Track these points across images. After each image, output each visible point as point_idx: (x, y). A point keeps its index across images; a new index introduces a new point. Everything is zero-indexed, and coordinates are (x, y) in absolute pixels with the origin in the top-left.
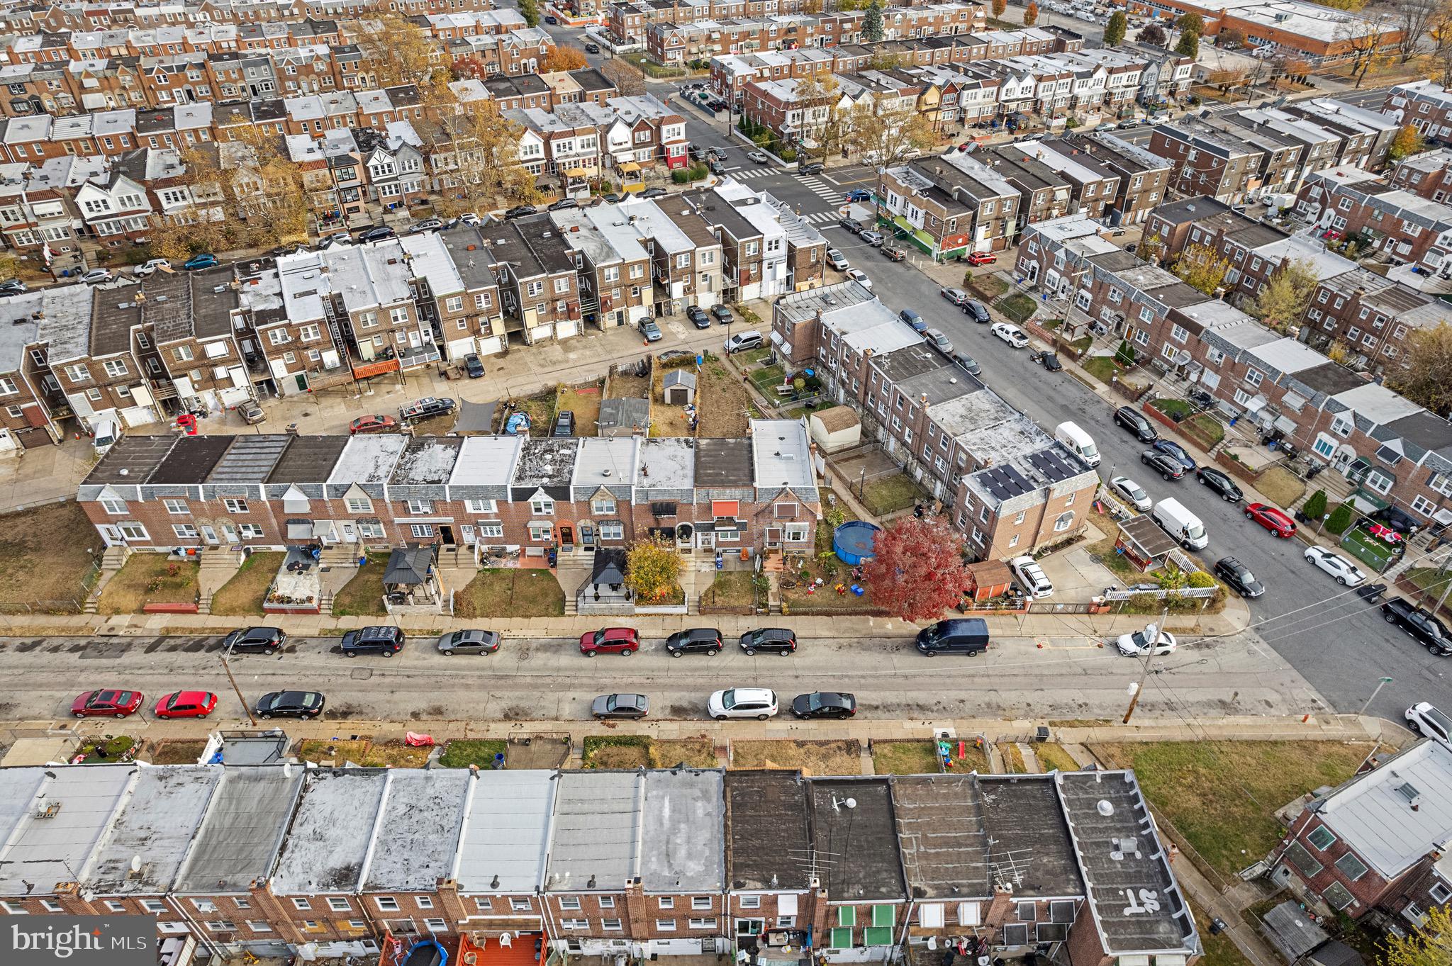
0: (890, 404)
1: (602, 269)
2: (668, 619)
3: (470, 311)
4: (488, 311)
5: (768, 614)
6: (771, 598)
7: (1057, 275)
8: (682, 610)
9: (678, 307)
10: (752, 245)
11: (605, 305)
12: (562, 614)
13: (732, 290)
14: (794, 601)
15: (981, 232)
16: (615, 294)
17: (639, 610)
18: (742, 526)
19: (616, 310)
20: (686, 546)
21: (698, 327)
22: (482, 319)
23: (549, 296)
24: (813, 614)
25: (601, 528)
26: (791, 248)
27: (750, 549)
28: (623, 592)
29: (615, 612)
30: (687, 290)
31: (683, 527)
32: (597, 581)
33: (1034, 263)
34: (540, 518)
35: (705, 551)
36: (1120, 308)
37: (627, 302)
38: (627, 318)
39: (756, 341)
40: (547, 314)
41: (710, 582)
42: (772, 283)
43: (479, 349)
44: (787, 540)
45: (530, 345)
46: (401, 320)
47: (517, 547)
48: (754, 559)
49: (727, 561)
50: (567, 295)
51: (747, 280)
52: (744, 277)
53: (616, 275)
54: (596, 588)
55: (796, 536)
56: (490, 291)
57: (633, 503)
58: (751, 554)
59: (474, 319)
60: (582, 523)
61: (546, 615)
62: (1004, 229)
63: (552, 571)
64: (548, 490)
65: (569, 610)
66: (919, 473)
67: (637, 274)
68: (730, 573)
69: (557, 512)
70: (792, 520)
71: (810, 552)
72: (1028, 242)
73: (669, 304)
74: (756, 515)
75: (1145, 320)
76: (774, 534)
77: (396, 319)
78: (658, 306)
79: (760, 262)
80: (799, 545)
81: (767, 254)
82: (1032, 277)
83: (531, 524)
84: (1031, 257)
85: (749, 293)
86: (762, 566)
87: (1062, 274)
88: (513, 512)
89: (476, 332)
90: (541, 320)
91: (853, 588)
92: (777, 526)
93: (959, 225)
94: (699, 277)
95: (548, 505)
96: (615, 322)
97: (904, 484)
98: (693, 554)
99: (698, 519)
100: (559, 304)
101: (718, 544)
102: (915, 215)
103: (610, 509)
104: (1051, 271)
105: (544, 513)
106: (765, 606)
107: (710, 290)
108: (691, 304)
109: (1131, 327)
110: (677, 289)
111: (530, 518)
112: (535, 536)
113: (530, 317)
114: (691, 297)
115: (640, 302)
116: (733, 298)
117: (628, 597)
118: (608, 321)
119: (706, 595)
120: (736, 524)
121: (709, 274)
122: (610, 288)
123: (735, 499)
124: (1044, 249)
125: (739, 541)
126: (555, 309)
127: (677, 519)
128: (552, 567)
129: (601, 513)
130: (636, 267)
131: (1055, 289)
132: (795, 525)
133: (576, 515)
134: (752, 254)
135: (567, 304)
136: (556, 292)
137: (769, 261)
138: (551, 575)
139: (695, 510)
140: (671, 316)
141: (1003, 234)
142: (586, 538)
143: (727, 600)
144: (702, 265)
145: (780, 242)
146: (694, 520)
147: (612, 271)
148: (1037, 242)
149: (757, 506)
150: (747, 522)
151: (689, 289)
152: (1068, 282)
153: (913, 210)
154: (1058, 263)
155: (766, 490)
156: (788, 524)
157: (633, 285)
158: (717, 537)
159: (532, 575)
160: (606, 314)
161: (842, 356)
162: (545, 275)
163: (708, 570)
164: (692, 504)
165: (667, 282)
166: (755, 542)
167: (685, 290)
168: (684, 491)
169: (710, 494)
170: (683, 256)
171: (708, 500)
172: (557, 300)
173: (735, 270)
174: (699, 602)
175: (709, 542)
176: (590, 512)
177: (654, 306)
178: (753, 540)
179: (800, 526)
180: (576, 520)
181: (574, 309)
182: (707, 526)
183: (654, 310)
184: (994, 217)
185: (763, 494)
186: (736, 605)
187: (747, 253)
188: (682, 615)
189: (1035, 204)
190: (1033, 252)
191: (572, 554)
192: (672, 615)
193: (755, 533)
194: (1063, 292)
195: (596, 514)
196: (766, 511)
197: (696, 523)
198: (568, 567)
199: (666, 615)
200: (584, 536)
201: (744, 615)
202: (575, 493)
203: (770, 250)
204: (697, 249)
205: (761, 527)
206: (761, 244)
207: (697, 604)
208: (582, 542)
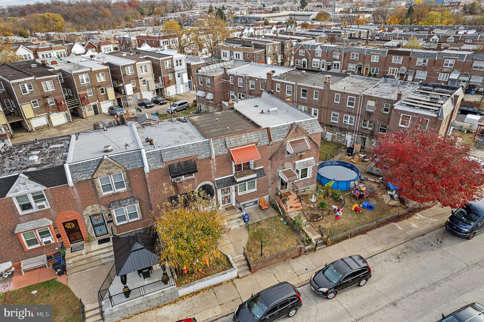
0: (295, 99)
1: (77, 75)
2: (220, 291)
5: (314, 250)
6: (309, 234)
7: (318, 60)
8: (231, 274)
9: (132, 101)
10: (168, 62)
11: (84, 100)
13: (161, 89)
14: (330, 229)
15: (269, 60)
16: (89, 93)
17: (183, 291)
18: (261, 173)
19: (92, 104)
21: (148, 108)
23: (40, 94)
24: (351, 237)
25: (113, 212)
26: (188, 65)
27: (266, 198)
28: (157, 276)
29: (155, 304)
30: (136, 90)
31: (206, 188)
32: (122, 273)
33: (304, 60)
34: (32, 217)
35: (226, 209)
36: (358, 61)
37: (98, 98)
38: (100, 109)
39: (186, 105)
40: (41, 107)
41: (245, 237)
42: (181, 86)
45: (32, 131)
48: (272, 206)
49: (251, 213)
50: (54, 94)
51: (168, 83)
52: (166, 82)
53: (87, 80)
54: (124, 280)
57: (147, 170)
58: (268, 202)
60: (89, 210)
62: (277, 58)
63: (61, 279)
64: (34, 176)
66: (329, 135)
67: (101, 79)
68: (259, 223)
69: (53, 203)
70: (301, 157)
71: (313, 187)
72: (298, 51)
73: (125, 98)
74: (271, 159)
75: (375, 61)
76: (290, 174)
78: (119, 100)
79: (174, 72)
80: (306, 183)
81: (176, 68)
83: (22, 228)
84: (301, 58)
85: (171, 91)
87: (320, 58)
90: (37, 113)
92: (288, 166)
94: (141, 82)
95: (38, 197)
96: (92, 112)
99: (217, 175)
100: (49, 101)
101: (238, 199)
103: (119, 185)
104: (314, 60)
105: (35, 209)
106: (309, 242)
107: (149, 90)
108: (139, 98)
109: (367, 69)
110: (129, 88)
111: (18, 220)
112: (30, 243)
113: (27, 110)
114: (138, 94)
115: (107, 98)
116: (162, 95)
117: (165, 281)
118: (88, 111)
119: (248, 250)
120: (255, 171)
121: (147, 79)
122: (84, 89)
123: (252, 144)
124: (308, 50)
125: (256, 190)
126: (47, 104)
127: (196, 179)
128: (60, 274)
129: (110, 192)
130: (100, 74)
131: (318, 67)
132: (303, 162)
133: (79, 201)
134: (168, 68)
135: (55, 100)
136: (45, 91)
137: (178, 72)
138: (61, 284)
139: (213, 164)
140: (128, 106)
141: (277, 62)
142: (97, 228)
143: (272, 248)
144: (142, 74)
145: (182, 61)
146: (213, 177)
147: (84, 77)
148: (304, 49)
149: (271, 147)
150: (263, 167)
151: (136, 89)
152: (325, 61)
153: (236, 54)
154: (317, 54)
155: (278, 128)
156: (297, 162)
157: (100, 86)
158: (236, 191)
159: (34, 292)
160: (86, 107)
161: (249, 88)
162: (33, 78)
163: (237, 226)
164: (210, 158)
165: (121, 85)
166: (270, 189)
167: (134, 90)
168: (199, 144)
169: (227, 143)
170: (129, 67)
171: (227, 150)
172: (47, 97)
173: (160, 78)
174: (246, 259)
175: (229, 198)
176: (96, 193)
177: (116, 100)
178: (268, 187)
179: (307, 162)
180: (80, 207)
181: (61, 103)
182: (227, 180)
183: (116, 102)
184: (272, 53)
185: (275, 133)
186: (285, 249)
187: (166, 67)
188: (232, 280)
189: (286, 48)
190: (302, 55)
191: (83, 252)
192: (221, 284)
193: (269, 179)
194: (323, 67)
195: (104, 194)
196: (279, 152)
197: (215, 180)
198: (82, 268)
199: (215, 286)
200: (94, 226)
201: (293, 258)
202: (72, 173)
203: (177, 65)
204: (137, 63)
205: (275, 171)
206: (172, 62)
207: (245, 262)
208: (93, 235)
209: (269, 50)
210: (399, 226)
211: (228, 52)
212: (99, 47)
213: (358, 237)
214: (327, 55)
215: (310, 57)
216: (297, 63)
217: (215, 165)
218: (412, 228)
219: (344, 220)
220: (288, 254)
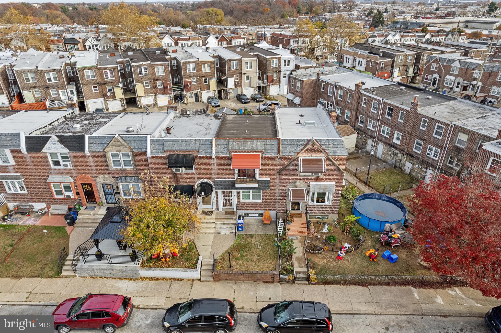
0: (379, 117)
1: (185, 63)
2: (176, 286)
3: (100, 81)
4: (113, 82)
5: (293, 282)
6: (295, 263)
7: (453, 78)
8: (194, 274)
9: (232, 95)
10: (275, 61)
11: (187, 88)
12: (58, 274)
13: (263, 87)
14: (323, 267)
15: (396, 72)
16: (193, 81)
17: (144, 273)
18: (264, 185)
19: (194, 92)
20: (208, 207)
21: (242, 103)
22: (108, 88)
23: (152, 77)
24: (345, 283)
25: (120, 185)
26: (297, 67)
27: (273, 213)
29: (118, 274)
30: (237, 85)
31: (203, 185)
32: (94, 237)
33: (436, 76)
34: (60, 173)
35: (226, 213)
37: (201, 87)
38: (201, 98)
40: (151, 88)
41: (229, 244)
42: (285, 87)
43: (107, 107)
44: (310, 203)
45: (140, 108)
46: (53, 81)
47: (43, 205)
48: (276, 223)
49: (249, 224)
50: (163, 78)
51: (272, 82)
52: (270, 80)
53: (193, 68)
54: (97, 245)
55: (321, 197)
56: (113, 68)
57: (149, 154)
58: (274, 219)
59: (103, 86)
60: (101, 179)
61: (40, 276)
62: (407, 71)
63: (68, 229)
64: (63, 140)
65: (66, 270)
66: (408, 166)
67: (206, 70)
68: (251, 236)
69: (75, 165)
70: (318, 179)
71: (334, 216)
72: (431, 64)
73: (226, 91)
74: (279, 172)
76: (298, 194)
77: (50, 79)
78: (220, 92)
79: (279, 72)
80: (324, 209)
81: (283, 68)
82: (434, 84)
83: (52, 179)
84: (433, 73)
85: (273, 91)
86: (284, 230)
87: (456, 76)
88: (31, 165)
89: (105, 96)
90: (147, 92)
91: (387, 253)
92: (301, 185)
93: (386, 65)
94: (244, 77)
95: (65, 158)
96: (193, 99)
97: (398, 174)
98: (214, 216)
99: (218, 176)
100: (158, 83)
101: (240, 206)
102: (360, 63)
103: (128, 163)
104: (448, 77)
105: (62, 167)
106: (290, 272)
107: (250, 86)
108: (239, 93)
110: (231, 82)
111: (49, 172)
112: (57, 192)
113: (140, 89)
114: (239, 89)
115: (208, 88)
116: (263, 93)
117: (134, 257)
118: (189, 98)
119: (222, 258)
120: (258, 182)
121: (250, 75)
122: (190, 77)
123: (257, 152)
124: (443, 65)
125: (261, 202)
126: (156, 86)
127: (196, 174)
128: (69, 224)
129: (119, 167)
130: (206, 65)
131: (452, 86)
132: (320, 185)
133: (93, 168)
134: (274, 67)
135: (163, 84)
136: (156, 75)
137: (284, 73)
138: (66, 232)
139: (214, 164)
140: (227, 99)
141: (407, 75)
142: (108, 196)
143: (245, 264)
144: (246, 69)
145: (291, 61)
146: (214, 177)
147: (191, 66)
148: (438, 63)
149: (280, 160)
150: (269, 179)
151: (238, 83)
152: (461, 80)
153: (359, 61)
154: (453, 71)
155: (291, 141)
156: (312, 183)
157: (204, 76)
158: (238, 197)
159: (45, 231)
160: (188, 93)
161: (337, 97)
162: (149, 62)
163: (228, 232)
164: (210, 157)
165: (225, 78)
166: (277, 205)
167: (235, 84)
168: (201, 141)
169: (230, 146)
170: (235, 62)
171: (228, 153)
172: (157, 80)
173: (265, 76)
174: (214, 265)
175: (231, 202)
176: (107, 166)
177: (217, 91)
178: (276, 202)
179: (325, 186)
180: (94, 174)
181: (167, 87)
182: (227, 183)
183: (217, 94)
184: (403, 64)
185: (287, 146)
186: (256, 270)
187: (272, 65)
188: (193, 280)
189: (423, 60)
190: (434, 70)
191: (92, 212)
192: (181, 280)
193: (277, 193)
194: (457, 87)
195: (114, 168)
196: (290, 167)
197: (216, 180)
198: (86, 225)
199: (175, 279)
200: (106, 194)
201: (265, 282)
202: (90, 143)
203: (285, 65)
204: (243, 59)
205: (284, 186)
206: (280, 61)
207: (211, 268)
208: (104, 201)
209: (399, 61)
210: (416, 293)
211: (351, 58)
212: (231, 41)
213: (353, 287)
214: (466, 72)
215: (443, 74)
216: (426, 79)
217: (215, 165)
218: (433, 302)
219: (347, 262)
220: (258, 276)
